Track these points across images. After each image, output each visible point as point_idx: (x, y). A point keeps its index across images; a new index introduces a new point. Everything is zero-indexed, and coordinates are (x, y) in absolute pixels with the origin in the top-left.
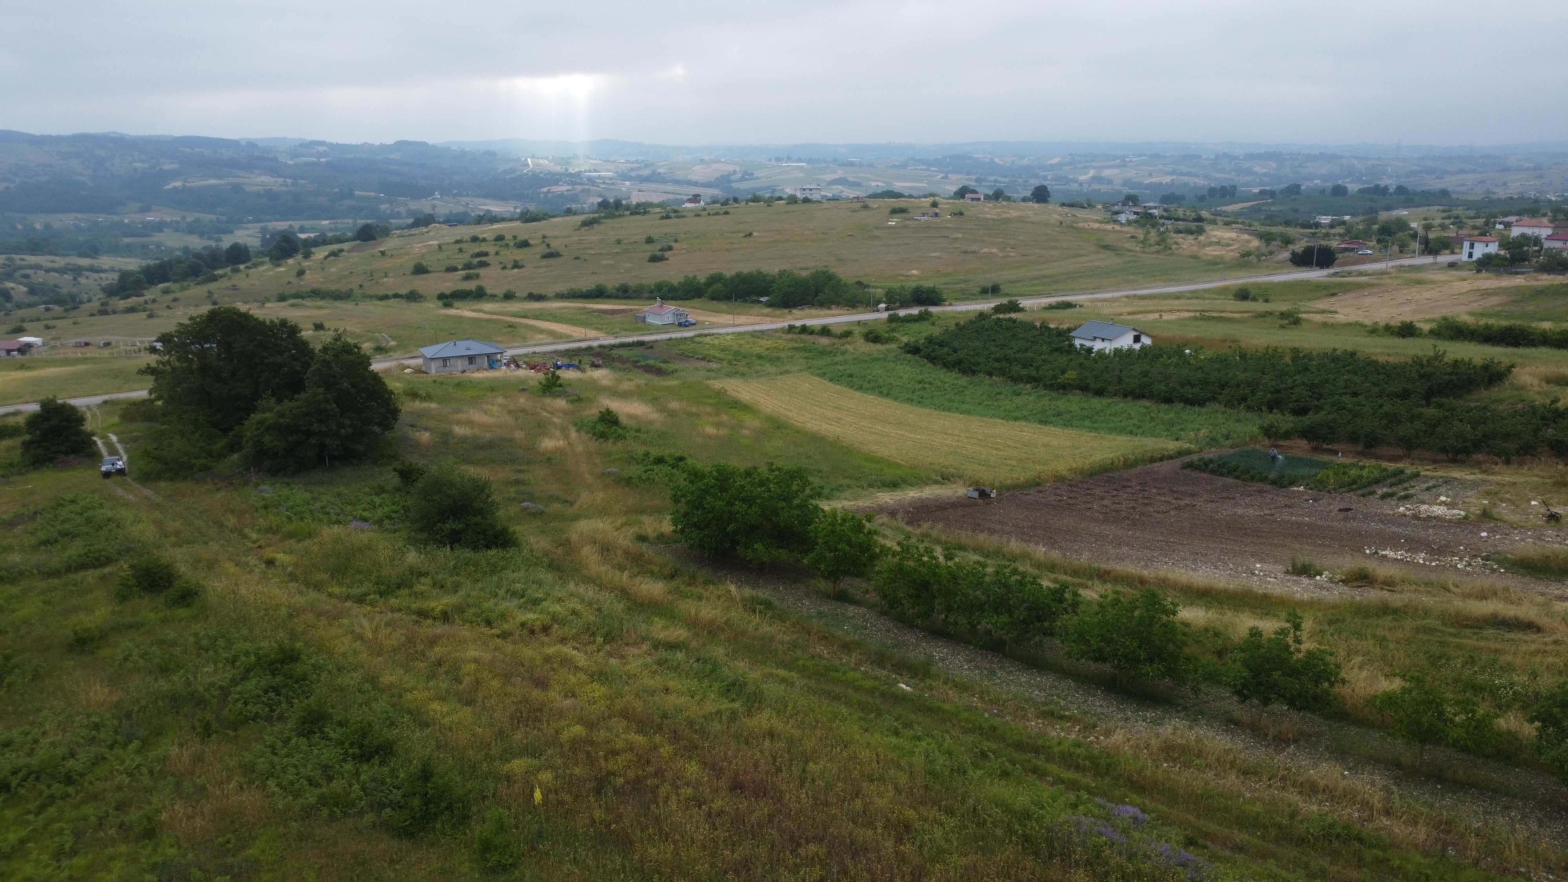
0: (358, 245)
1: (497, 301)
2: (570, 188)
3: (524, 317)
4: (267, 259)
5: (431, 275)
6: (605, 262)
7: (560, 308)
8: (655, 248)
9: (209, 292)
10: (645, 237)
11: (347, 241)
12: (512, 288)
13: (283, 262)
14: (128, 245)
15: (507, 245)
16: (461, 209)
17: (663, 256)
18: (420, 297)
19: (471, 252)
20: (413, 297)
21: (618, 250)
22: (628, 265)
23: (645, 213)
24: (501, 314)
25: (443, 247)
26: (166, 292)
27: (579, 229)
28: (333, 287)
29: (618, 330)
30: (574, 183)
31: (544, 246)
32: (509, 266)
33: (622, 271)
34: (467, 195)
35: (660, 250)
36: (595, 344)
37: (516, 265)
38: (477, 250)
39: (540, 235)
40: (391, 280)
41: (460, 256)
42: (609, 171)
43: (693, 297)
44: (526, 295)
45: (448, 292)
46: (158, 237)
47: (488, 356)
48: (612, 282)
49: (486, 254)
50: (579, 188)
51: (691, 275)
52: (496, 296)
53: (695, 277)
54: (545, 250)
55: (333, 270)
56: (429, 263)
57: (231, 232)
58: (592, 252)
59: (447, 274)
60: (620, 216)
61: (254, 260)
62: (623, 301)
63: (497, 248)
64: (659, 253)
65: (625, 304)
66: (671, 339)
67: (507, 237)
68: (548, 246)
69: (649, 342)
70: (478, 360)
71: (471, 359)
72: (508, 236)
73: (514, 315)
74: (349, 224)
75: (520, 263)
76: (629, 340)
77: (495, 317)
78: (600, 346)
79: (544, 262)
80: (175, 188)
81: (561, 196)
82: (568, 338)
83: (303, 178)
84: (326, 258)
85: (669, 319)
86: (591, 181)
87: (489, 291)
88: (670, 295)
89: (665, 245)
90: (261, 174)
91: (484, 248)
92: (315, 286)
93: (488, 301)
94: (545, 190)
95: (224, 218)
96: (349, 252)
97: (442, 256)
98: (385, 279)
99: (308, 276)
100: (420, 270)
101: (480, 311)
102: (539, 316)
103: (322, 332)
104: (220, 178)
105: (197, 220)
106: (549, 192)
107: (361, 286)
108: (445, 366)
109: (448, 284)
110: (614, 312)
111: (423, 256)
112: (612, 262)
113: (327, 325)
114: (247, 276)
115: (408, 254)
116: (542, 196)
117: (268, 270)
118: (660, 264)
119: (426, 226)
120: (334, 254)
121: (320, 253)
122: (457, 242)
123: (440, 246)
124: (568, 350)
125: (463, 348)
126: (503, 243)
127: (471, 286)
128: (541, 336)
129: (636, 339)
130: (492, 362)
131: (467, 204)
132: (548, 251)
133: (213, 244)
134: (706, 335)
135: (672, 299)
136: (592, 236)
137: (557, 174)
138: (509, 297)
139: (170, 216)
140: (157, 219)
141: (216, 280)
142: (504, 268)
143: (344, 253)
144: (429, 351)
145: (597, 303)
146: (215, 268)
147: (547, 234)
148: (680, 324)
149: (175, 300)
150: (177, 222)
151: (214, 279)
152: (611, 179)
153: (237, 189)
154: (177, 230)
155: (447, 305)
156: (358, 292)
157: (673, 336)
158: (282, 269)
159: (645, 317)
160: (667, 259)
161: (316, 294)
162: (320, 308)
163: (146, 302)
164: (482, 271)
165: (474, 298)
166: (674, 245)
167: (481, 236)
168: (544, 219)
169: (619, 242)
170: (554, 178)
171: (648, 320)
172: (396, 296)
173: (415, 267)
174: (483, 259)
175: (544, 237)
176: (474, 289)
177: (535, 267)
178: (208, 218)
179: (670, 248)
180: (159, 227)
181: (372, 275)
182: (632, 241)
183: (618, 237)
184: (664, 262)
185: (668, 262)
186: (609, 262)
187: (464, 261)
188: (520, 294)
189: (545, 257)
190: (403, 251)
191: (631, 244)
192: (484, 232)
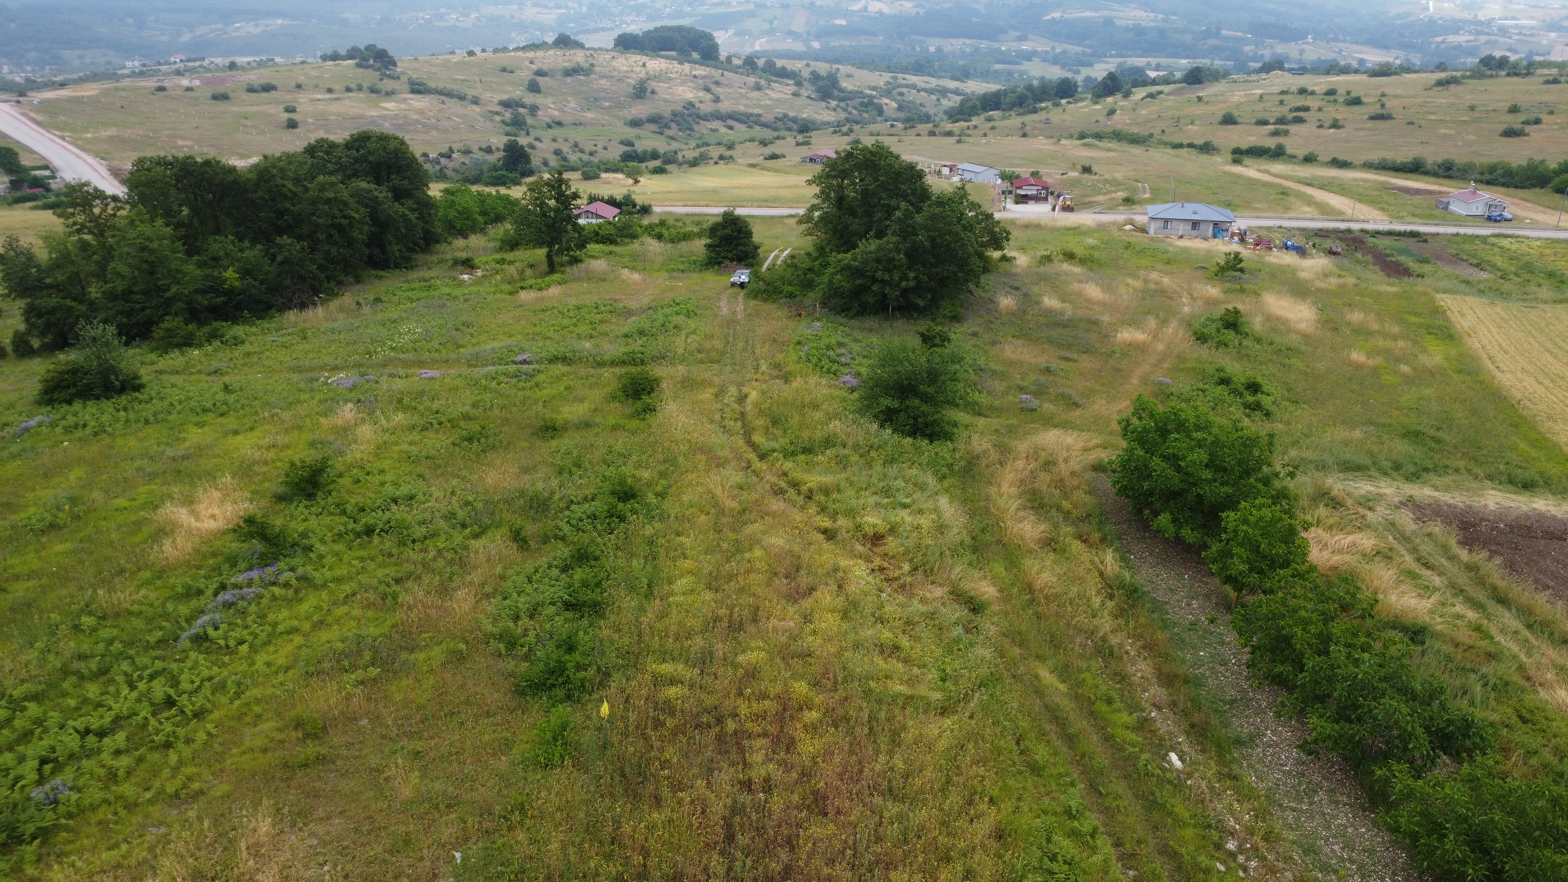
0: (1182, 88)
1: (1295, 163)
3: (1309, 185)
4: (1090, 96)
5: (1239, 127)
6: (1443, 131)
7: (1355, 180)
8: (1514, 122)
10: (1510, 104)
11: (1175, 82)
12: (1318, 150)
13: (1102, 100)
14: (996, 72)
15: (1335, 101)
16: (1330, 56)
17: (1523, 130)
18: (1214, 149)
19: (1293, 105)
20: (1207, 148)
21: (1465, 118)
22: (1471, 137)
23: (1528, 74)
24: (1286, 178)
25: (1265, 97)
27: (1429, 89)
28: (1135, 130)
29: (1404, 214)
31: (1378, 106)
32: (1327, 125)
33: (1460, 143)
34: (1344, 41)
35: (1523, 123)
37: (1335, 125)
38: (1299, 104)
39: (1379, 92)
40: (1195, 128)
41: (1279, 109)
42: (1532, 18)
43: (1533, 186)
44: (1329, 159)
45: (1244, 146)
47: (1216, 224)
48: (1433, 156)
49: (1307, 109)
51: (1538, 158)
52: (1295, 157)
53: (1542, 162)
54: (1376, 110)
55: (1143, 112)
56: (1241, 114)
58: (1433, 117)
59: (1255, 127)
60: (1491, 76)
61: (1077, 96)
62: (1440, 181)
63: (1321, 104)
64: (1517, 127)
65: (1441, 185)
66: (1457, 235)
67: (1339, 92)
68: (1383, 106)
69: (1426, 234)
70: (1203, 227)
71: (1195, 224)
72: (1341, 91)
73: (1299, 181)
75: (1340, 123)
77: (1277, 180)
78: (1362, 231)
79: (1370, 124)
82: (1338, 215)
83: (1174, 14)
84: (1143, 99)
85: (1478, 208)
87: (1289, 150)
88: (1502, 180)
89: (1532, 116)
90: (1135, 8)
91: (1309, 102)
92: (1119, 127)
93: (1285, 162)
96: (1168, 94)
97: (1260, 106)
98: (1189, 127)
99: (1116, 117)
100: (1229, 120)
101: (1267, 172)
102: (1326, 185)
103: (1086, 175)
107: (1163, 131)
109: (1251, 139)
110: (1417, 192)
111: (1238, 105)
112: (1452, 132)
113: (1095, 169)
114: (1064, 111)
115: (1225, 102)
117: (1086, 106)
118: (1515, 140)
119: (1267, 72)
120: (1151, 96)
121: (1139, 93)
122: (1283, 93)
123: (1261, 97)
125: (1189, 211)
126: (1331, 98)
127: (1271, 143)
128: (1307, 209)
129: (1410, 228)
131: (1341, 51)
132: (1379, 112)
134: (1506, 236)
135: (1504, 185)
136: (1443, 98)
137: (1460, 21)
138: (1309, 159)
141: (1036, 112)
142: (1320, 126)
143: (1162, 96)
145: (1405, 179)
146: (1041, 101)
147: (1386, 91)
148: (1486, 218)
155: (1236, 161)
156: (1157, 136)
157: (1468, 231)
158: (1098, 107)
159: (1448, 203)
160: (1525, 135)
161: (1118, 136)
162: (1109, 150)
163: (968, 128)
164: (1293, 128)
165: (1271, 156)
166: (1545, 118)
167: (1310, 89)
168: (1396, 74)
169: (1472, 108)
171: (1452, 207)
172: (1190, 146)
173: (1225, 116)
174: (1301, 114)
175: (1383, 95)
176: (1273, 147)
177: (1357, 129)
179: (1538, 121)
181: (1178, 121)
182: (1490, 108)
183: (1474, 102)
184: (1522, 138)
185: (1526, 138)
186: (1448, 131)
187: (1279, 115)
188: (1324, 157)
189: (1373, 118)
190: (1221, 98)
191: (1487, 112)
192: (1316, 85)
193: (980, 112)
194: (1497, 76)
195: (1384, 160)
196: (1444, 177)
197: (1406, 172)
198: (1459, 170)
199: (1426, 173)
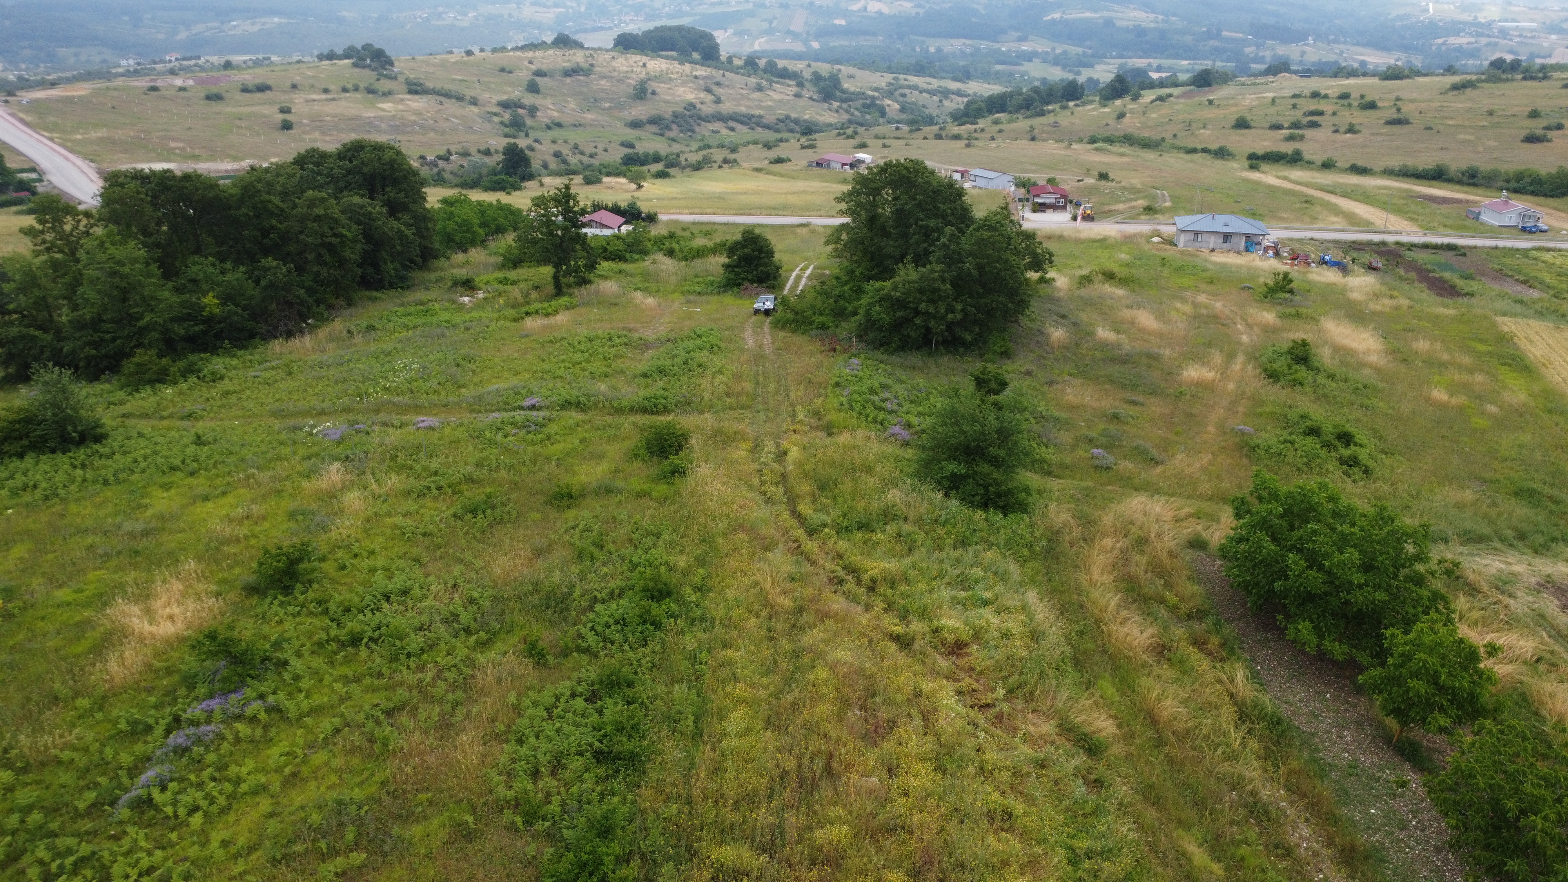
0: (1191, 91)
1: (1313, 169)
3: (1331, 192)
4: (1097, 98)
5: (1252, 131)
6: (1462, 136)
7: (1379, 188)
8: (1536, 126)
9: (1032, 127)
10: (1529, 109)
11: (1180, 85)
12: (1335, 155)
13: (1110, 102)
14: (997, 73)
15: (1350, 105)
16: (1330, 58)
17: (1545, 136)
18: (1229, 155)
19: (1306, 109)
20: (1222, 153)
21: (1485, 123)
22: (1492, 143)
23: (1545, 78)
24: (1307, 185)
25: (1277, 101)
26: (997, 122)
27: (1446, 93)
28: (1146, 134)
29: (1436, 225)
31: (1394, 110)
32: (1342, 129)
33: (1481, 149)
34: (1345, 42)
35: (1545, 128)
36: (1390, 239)
37: (1351, 130)
38: (1313, 108)
39: (1393, 96)
40: (1208, 132)
41: (1292, 113)
43: (1559, 195)
44: (1348, 165)
45: (1260, 152)
46: (1025, 67)
47: (1249, 236)
48: (1456, 163)
49: (1321, 113)
52: (1313, 163)
54: (1392, 114)
55: (1154, 115)
56: (1254, 118)
57: (1091, 66)
58: (1451, 123)
59: (1269, 131)
60: (1507, 80)
61: (1085, 98)
62: (1465, 188)
63: (1335, 108)
64: (1539, 132)
65: (1466, 193)
66: (1496, 247)
67: (1353, 96)
68: (1399, 110)
69: (1463, 247)
70: (1235, 240)
71: (1228, 237)
72: (1355, 95)
73: (1321, 188)
74: (1185, 68)
75: (1357, 128)
76: (1438, 240)
77: (1298, 188)
78: (1397, 243)
79: (1387, 129)
82: (1366, 227)
84: (1152, 102)
85: (1510, 218)
86: (1504, 32)
87: (1307, 156)
88: (1531, 188)
89: (1553, 122)
91: (1322, 106)
92: (1130, 131)
93: (1302, 168)
95: (1090, 52)
96: (1178, 97)
97: (1272, 110)
98: (1202, 131)
99: (1126, 120)
100: (1242, 124)
101: (1285, 178)
102: (1348, 194)
103: (1103, 183)
105: (1065, 52)
106: (1444, 44)
107: (1175, 136)
108: (1196, 240)
109: (1266, 143)
110: (1444, 201)
111: (1250, 109)
112: (1472, 137)
113: (1112, 175)
114: (1072, 113)
115: (1236, 105)
116: (1433, 48)
117: (1094, 109)
118: (1538, 146)
119: (1275, 74)
120: (1161, 99)
121: (1148, 96)
122: (1295, 96)
123: (1273, 100)
124: (1354, 242)
125: (1221, 223)
126: (1345, 102)
127: (1288, 148)
128: (1335, 219)
129: (1446, 240)
130: (1251, 244)
131: (1342, 52)
132: (1395, 116)
135: (1529, 193)
136: (1459, 103)
137: (1461, 23)
138: (1327, 165)
139: (1042, 47)
140: (1030, 49)
141: (1043, 115)
142: (1336, 131)
143: (1172, 99)
144: (1188, 221)
145: (1430, 186)
146: (1048, 103)
147: (1404, 95)
148: (1524, 229)
150: (1047, 53)
154: (1044, 61)
155: (1253, 167)
156: (1169, 141)
157: (1501, 243)
158: (1107, 110)
159: (1479, 213)
160: (1548, 141)
161: (1129, 140)
162: (1122, 155)
163: (975, 131)
164: (1309, 133)
165: (1288, 162)
166: (1566, 123)
167: (1323, 92)
168: (1408, 77)
169: (1491, 113)
171: (1484, 217)
172: (1205, 150)
173: (1237, 120)
174: (1316, 118)
175: (1398, 99)
176: (1290, 152)
177: (1373, 134)
179: (1560, 127)
181: (1190, 125)
182: (1510, 113)
183: (1492, 107)
184: (1545, 144)
185: (1549, 144)
186: (1468, 137)
187: (1293, 119)
188: (1342, 164)
189: (1390, 123)
190: (1232, 101)
191: (1507, 117)
192: (1329, 88)
193: (986, 114)
194: (1513, 80)
195: (1405, 166)
196: (1469, 185)
197: (1428, 179)
198: (1484, 178)
199: (1450, 181)
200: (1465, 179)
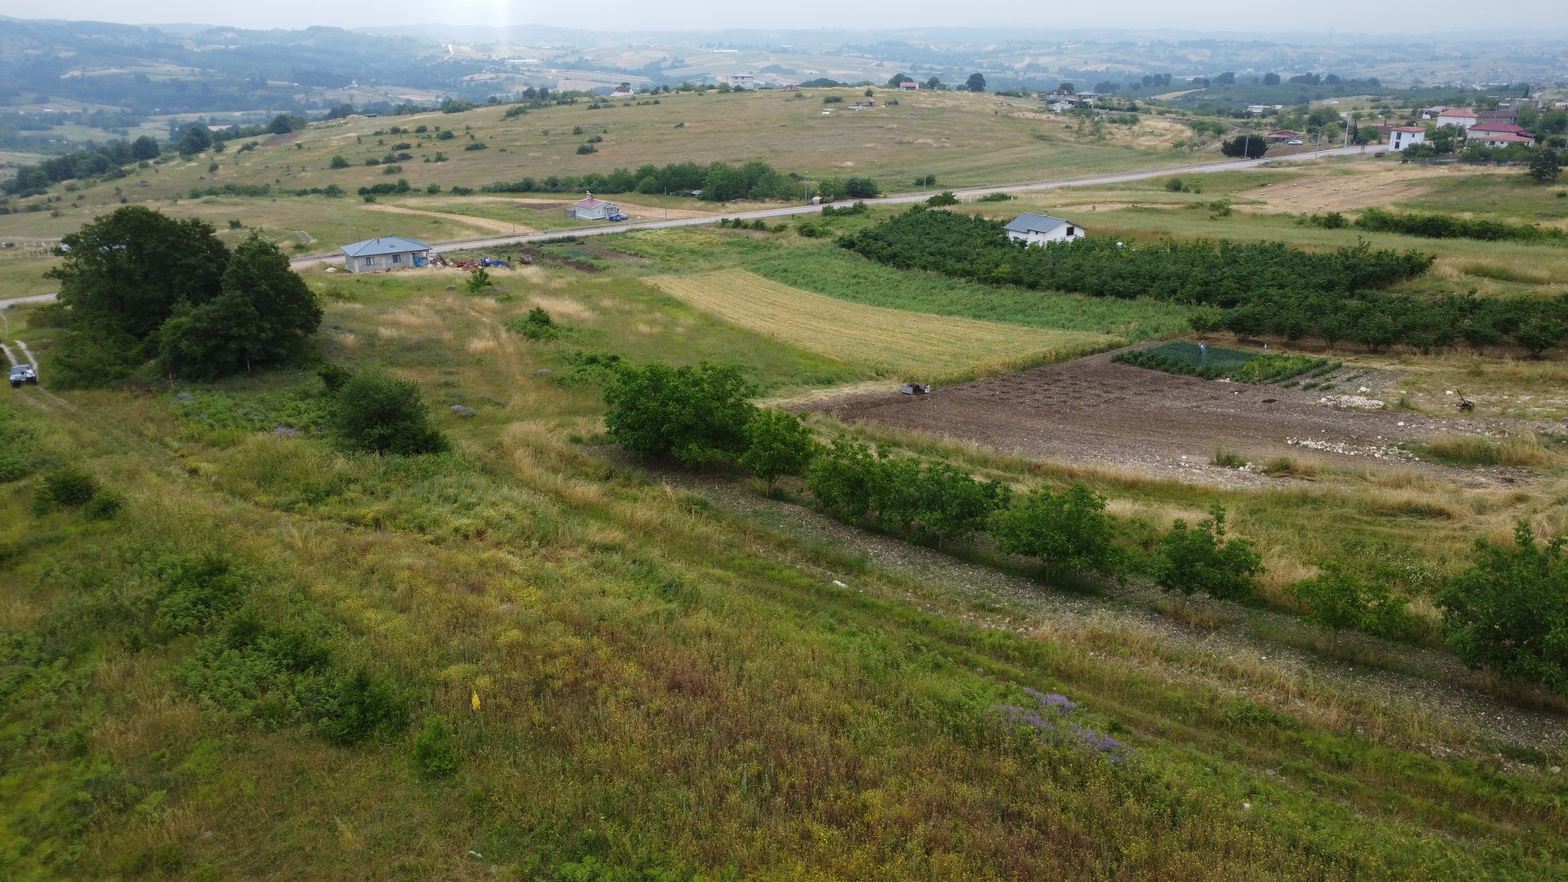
0: (273, 138)
1: (423, 196)
2: (494, 76)
3: (450, 212)
4: (177, 153)
5: (352, 168)
6: (532, 154)
7: (487, 203)
8: (583, 139)
9: (117, 189)
10: (573, 127)
11: (261, 133)
12: (436, 181)
13: (194, 156)
14: (26, 139)
15: (429, 137)
16: (380, 99)
17: (592, 148)
18: (341, 192)
19: (392, 144)
20: (332, 192)
21: (545, 142)
22: (556, 157)
23: (573, 102)
24: (426, 209)
25: (363, 139)
26: (71, 189)
27: (504, 120)
28: (249, 183)
29: (550, 225)
30: (498, 71)
31: (468, 137)
32: (432, 158)
33: (552, 163)
34: (386, 84)
35: (589, 142)
36: (524, 240)
37: (440, 158)
38: (398, 142)
39: (463, 126)
40: (309, 174)
41: (381, 148)
42: (534, 58)
43: (624, 191)
44: (451, 189)
45: (369, 187)
46: (58, 131)
47: (413, 253)
48: (539, 176)
49: (408, 147)
50: (503, 76)
51: (621, 168)
52: (420, 190)
53: (625, 170)
54: (467, 141)
55: (247, 164)
56: (348, 157)
57: (138, 125)
58: (518, 144)
59: (367, 168)
60: (546, 106)
61: (164, 155)
62: (552, 195)
63: (418, 141)
64: (588, 145)
65: (556, 198)
66: (602, 234)
67: (429, 128)
68: (473, 137)
69: (579, 238)
70: (403, 258)
71: (396, 257)
72: (430, 128)
73: (440, 210)
74: (263, 115)
75: (444, 156)
76: (560, 235)
77: (419, 212)
78: (530, 242)
79: (469, 155)
80: (73, 78)
81: (485, 84)
82: (496, 234)
83: (211, 67)
84: (239, 152)
85: (599, 213)
86: (516, 68)
87: (412, 186)
88: (602, 189)
89: (594, 136)
90: (166, 63)
91: (405, 140)
92: (229, 181)
93: (412, 196)
94: (468, 78)
95: (129, 110)
96: (263, 145)
97: (362, 148)
98: (303, 174)
99: (221, 170)
100: (339, 164)
101: (404, 206)
102: (465, 211)
103: (238, 230)
104: (122, 67)
105: (100, 112)
106: (471, 80)
107: (278, 181)
108: (369, 264)
109: (369, 178)
110: (542, 207)
111: (341, 149)
112: (540, 154)
113: (243, 222)
114: (157, 171)
115: (325, 147)
116: (464, 84)
117: (179, 165)
118: (590, 156)
119: (344, 116)
120: (247, 147)
121: (233, 147)
122: (377, 134)
123: (359, 139)
124: (496, 247)
125: (387, 245)
126: (424, 134)
127: (393, 180)
128: (468, 232)
129: (566, 234)
130: (418, 260)
131: (386, 94)
132: (472, 143)
133: (119, 137)
134: (638, 230)
135: (603, 192)
136: (518, 126)
137: (479, 61)
138: (433, 191)
139: (70, 108)
140: (56, 111)
142: (427, 161)
143: (258, 147)
144: (352, 249)
145: (525, 197)
147: (472, 124)
148: (611, 219)
149: (81, 198)
150: (78, 114)
151: (122, 175)
152: (536, 66)
153: (141, 79)
154: (79, 123)
155: (369, 201)
156: (275, 187)
157: (604, 231)
158: (193, 164)
159: (574, 212)
160: (596, 151)
161: (230, 190)
162: (236, 204)
163: (49, 200)
164: (404, 165)
165: (397, 192)
166: (604, 136)
167: (402, 128)
168: (467, 109)
169: (546, 133)
170: (477, 66)
171: (579, 215)
172: (315, 191)
173: (334, 160)
174: (405, 151)
175: (468, 128)
176: (395, 184)
177: (460, 160)
178: (112, 110)
179: (599, 140)
180: (59, 119)
181: (288, 170)
182: (560, 132)
183: (544, 128)
184: (594, 154)
185: (597, 154)
186: (536, 154)
187: (387, 154)
188: (446, 187)
189: (470, 149)
190: (320, 144)
191: (559, 135)
192: (405, 123)
193: (51, 182)
195: (499, 183)
196: (554, 192)
197: (523, 192)
198: (563, 185)
199: (538, 190)
200: (549, 187)
